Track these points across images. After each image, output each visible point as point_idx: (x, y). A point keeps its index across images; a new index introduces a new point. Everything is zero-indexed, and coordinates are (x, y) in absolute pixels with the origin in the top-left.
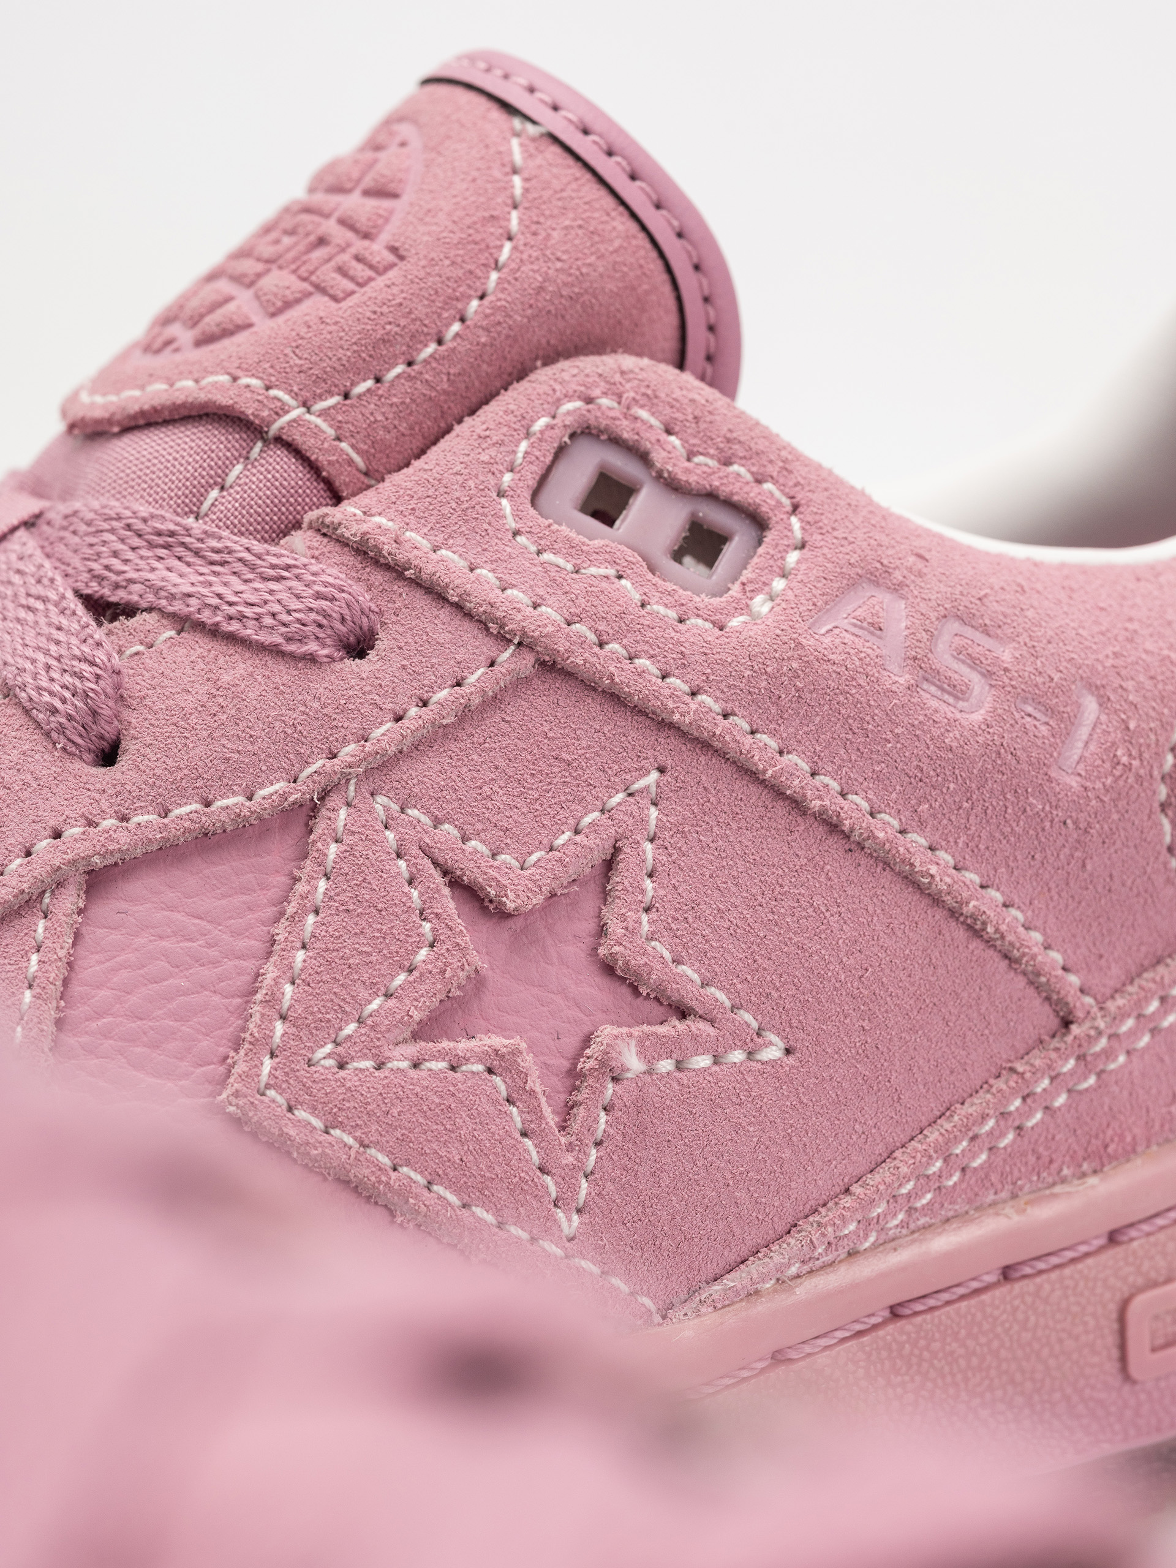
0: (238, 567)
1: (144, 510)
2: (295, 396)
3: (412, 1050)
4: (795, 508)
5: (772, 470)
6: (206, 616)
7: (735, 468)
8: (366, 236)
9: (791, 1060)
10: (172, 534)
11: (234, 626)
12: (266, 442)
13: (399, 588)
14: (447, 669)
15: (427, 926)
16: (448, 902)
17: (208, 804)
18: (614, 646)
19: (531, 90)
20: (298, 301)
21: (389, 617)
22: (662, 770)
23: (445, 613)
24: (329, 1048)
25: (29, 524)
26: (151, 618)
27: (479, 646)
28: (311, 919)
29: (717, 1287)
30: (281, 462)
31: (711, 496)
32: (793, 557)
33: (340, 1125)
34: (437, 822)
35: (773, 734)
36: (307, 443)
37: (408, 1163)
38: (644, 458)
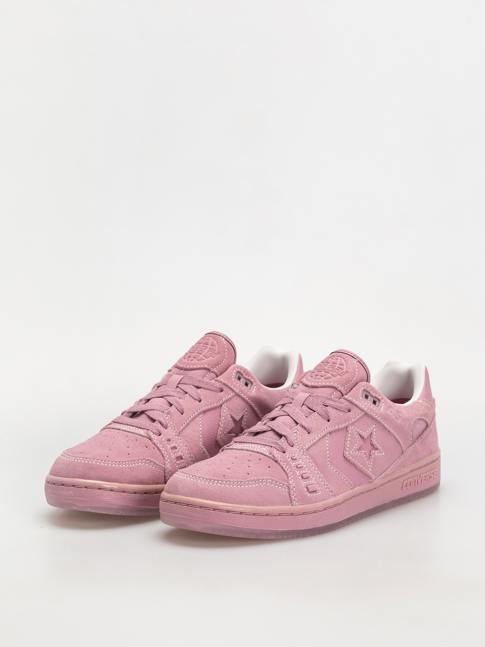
0: (337, 402)
1: (327, 396)
2: (340, 386)
3: (358, 452)
4: (382, 399)
5: (380, 395)
6: (335, 407)
7: (377, 394)
8: (343, 370)
9: (385, 455)
10: (330, 398)
11: (338, 408)
12: (337, 391)
13: (353, 405)
14: (358, 414)
15: (358, 439)
16: (359, 437)
17: (339, 426)
18: (371, 412)
19: (355, 356)
20: (337, 376)
21: (352, 408)
22: (375, 425)
23: (357, 408)
24: (352, 451)
25: (310, 396)
26: (330, 407)
27: (360, 411)
28: (349, 438)
29: (379, 477)
30: (339, 392)
31: (375, 397)
32: (383, 404)
33: (354, 459)
34: (358, 429)
35: (385, 422)
36: (342, 391)
37: (359, 463)
38: (369, 393)
